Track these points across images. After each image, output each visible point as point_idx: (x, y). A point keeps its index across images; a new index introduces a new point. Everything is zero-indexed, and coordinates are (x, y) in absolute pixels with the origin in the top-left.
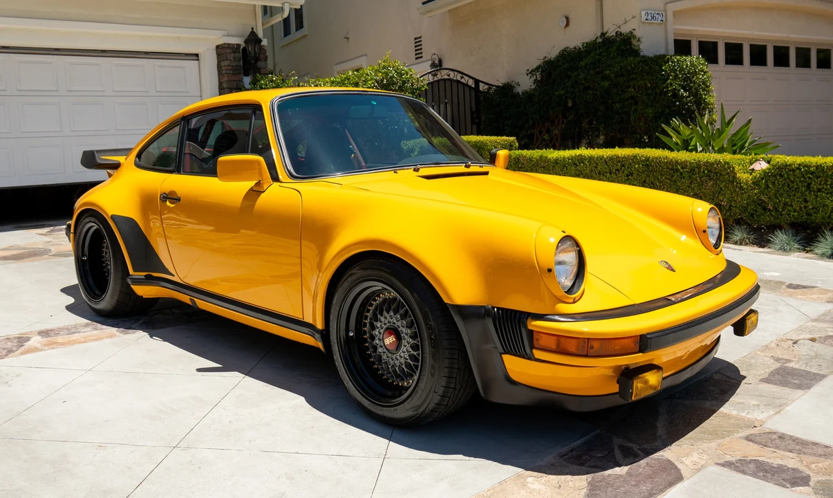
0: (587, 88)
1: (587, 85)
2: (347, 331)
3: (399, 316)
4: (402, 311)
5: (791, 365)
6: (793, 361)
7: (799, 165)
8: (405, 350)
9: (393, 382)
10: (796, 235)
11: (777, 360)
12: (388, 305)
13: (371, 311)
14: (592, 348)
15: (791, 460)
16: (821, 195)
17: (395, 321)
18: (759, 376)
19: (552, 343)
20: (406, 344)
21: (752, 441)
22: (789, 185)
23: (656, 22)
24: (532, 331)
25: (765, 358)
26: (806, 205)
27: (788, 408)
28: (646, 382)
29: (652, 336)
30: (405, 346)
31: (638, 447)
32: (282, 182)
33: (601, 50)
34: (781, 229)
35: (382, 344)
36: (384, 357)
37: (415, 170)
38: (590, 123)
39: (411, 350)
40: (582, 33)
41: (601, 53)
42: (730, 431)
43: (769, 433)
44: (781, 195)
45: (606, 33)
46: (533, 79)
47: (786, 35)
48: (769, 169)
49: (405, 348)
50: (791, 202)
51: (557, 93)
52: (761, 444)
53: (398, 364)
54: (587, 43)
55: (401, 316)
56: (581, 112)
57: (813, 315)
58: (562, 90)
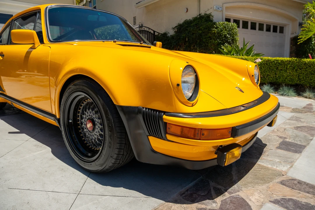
0: (193, 34)
1: (193, 32)
2: (68, 119)
3: (94, 112)
4: (96, 109)
5: (287, 140)
6: (288, 138)
7: (274, 60)
8: (97, 131)
9: (92, 148)
10: (271, 86)
11: (281, 137)
12: (89, 106)
13: (81, 109)
14: (203, 135)
15: (311, 199)
16: (282, 72)
17: (92, 115)
18: (275, 145)
19: (178, 131)
20: (98, 128)
21: (285, 185)
22: (269, 68)
23: (219, 10)
24: (166, 123)
25: (274, 136)
26: (276, 75)
27: (295, 164)
28: (233, 154)
29: (239, 127)
30: (97, 129)
31: (224, 189)
32: (45, 44)
33: (199, 20)
34: (266, 84)
35: (86, 127)
36: (87, 134)
37: (114, 42)
38: (194, 46)
39: (100, 131)
40: (192, 14)
41: (199, 21)
42: (271, 178)
43: (292, 180)
44: (266, 72)
45: (201, 14)
46: (174, 31)
47: (263, 19)
48: (262, 62)
49: (97, 130)
50: (270, 74)
51: (182, 35)
52: (291, 187)
53: (94, 138)
54: (194, 18)
55: (95, 112)
56: (191, 42)
57: (288, 118)
58: (184, 34)
